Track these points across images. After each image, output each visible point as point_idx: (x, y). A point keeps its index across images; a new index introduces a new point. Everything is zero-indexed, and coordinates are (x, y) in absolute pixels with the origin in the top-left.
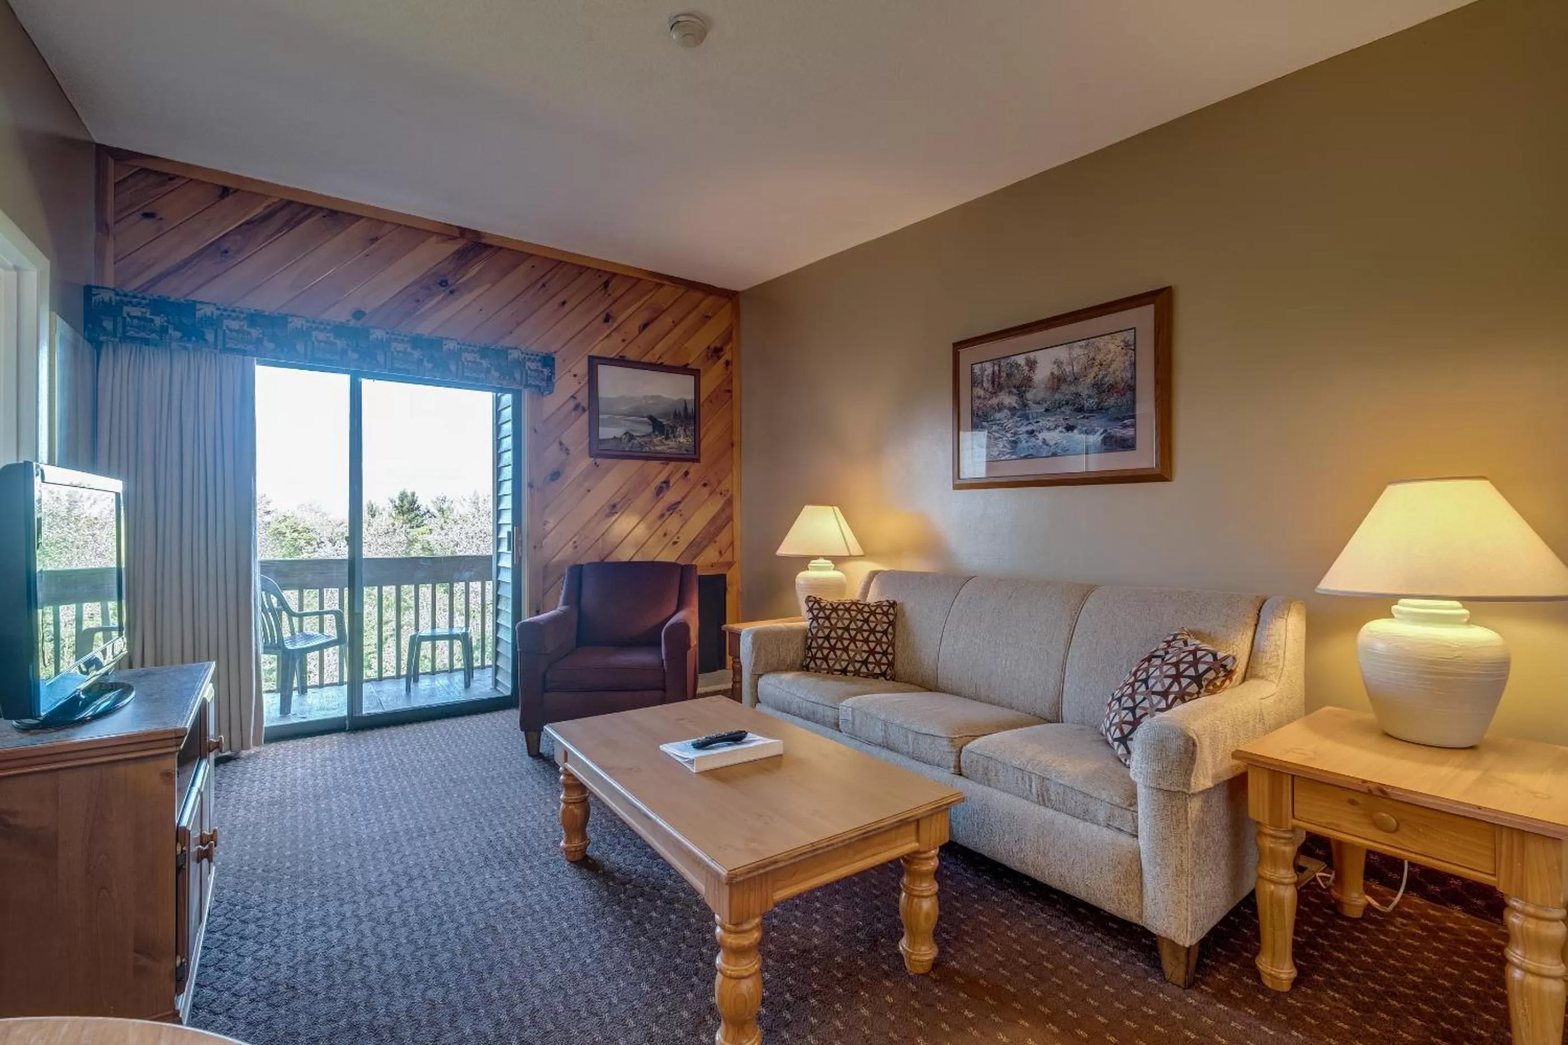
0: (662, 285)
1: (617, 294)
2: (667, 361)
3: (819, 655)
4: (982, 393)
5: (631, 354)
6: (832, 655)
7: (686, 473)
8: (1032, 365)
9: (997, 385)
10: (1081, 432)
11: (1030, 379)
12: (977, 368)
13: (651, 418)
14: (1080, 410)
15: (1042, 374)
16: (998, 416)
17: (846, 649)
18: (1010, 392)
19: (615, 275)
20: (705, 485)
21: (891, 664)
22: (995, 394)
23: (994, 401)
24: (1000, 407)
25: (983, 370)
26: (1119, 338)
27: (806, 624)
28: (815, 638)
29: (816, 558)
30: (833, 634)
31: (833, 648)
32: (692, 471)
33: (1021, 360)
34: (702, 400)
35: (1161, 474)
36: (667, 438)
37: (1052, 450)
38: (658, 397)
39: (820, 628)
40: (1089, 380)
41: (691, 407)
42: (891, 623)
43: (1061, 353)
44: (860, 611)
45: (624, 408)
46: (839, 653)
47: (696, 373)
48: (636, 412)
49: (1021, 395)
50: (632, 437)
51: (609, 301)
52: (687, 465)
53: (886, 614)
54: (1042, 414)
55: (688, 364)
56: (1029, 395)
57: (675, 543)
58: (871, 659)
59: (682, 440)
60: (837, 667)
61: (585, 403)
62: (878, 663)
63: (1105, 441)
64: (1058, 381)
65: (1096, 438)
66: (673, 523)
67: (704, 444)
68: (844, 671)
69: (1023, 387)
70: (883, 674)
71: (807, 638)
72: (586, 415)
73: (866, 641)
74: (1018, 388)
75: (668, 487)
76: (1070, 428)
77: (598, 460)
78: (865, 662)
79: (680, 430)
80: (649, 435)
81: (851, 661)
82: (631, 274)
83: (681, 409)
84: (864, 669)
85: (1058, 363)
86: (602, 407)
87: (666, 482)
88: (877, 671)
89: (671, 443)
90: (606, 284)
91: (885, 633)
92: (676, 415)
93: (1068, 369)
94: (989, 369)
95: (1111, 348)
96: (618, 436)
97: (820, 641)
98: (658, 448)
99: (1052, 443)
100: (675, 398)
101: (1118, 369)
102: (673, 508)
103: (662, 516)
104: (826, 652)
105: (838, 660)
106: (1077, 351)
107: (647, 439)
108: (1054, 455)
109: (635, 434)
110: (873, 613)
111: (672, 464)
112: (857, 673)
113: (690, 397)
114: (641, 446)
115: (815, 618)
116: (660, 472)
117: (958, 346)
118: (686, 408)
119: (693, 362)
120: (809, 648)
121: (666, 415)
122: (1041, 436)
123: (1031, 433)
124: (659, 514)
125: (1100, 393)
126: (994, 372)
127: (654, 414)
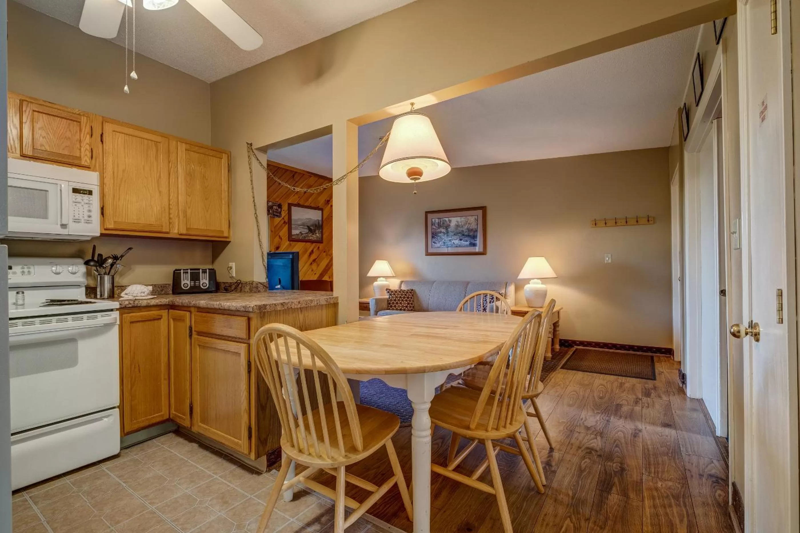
0: (311, 176)
1: (297, 180)
2: (312, 205)
3: (393, 305)
4: (435, 227)
5: (301, 203)
6: (397, 305)
7: (319, 248)
8: (450, 221)
9: (440, 226)
10: (464, 241)
11: (450, 225)
12: (433, 220)
13: (308, 226)
14: (463, 235)
15: (453, 224)
16: (440, 235)
17: (401, 303)
18: (443, 228)
19: (296, 172)
20: (324, 252)
21: (413, 307)
22: (439, 228)
23: (439, 230)
24: (441, 232)
25: (435, 221)
26: (474, 217)
27: (388, 297)
28: (391, 300)
29: (380, 277)
30: (397, 299)
31: (397, 303)
32: (320, 247)
33: (447, 219)
34: (324, 219)
35: (483, 253)
36: (313, 234)
37: (456, 245)
38: (310, 219)
39: (393, 297)
40: (466, 227)
41: (320, 223)
42: (413, 295)
43: (458, 219)
44: (404, 292)
45: (299, 223)
46: (399, 304)
47: (322, 210)
48: (303, 225)
49: (447, 229)
50: (302, 234)
51: (295, 182)
52: (318, 245)
53: (411, 293)
54: (453, 235)
55: (319, 207)
56: (449, 230)
57: (315, 274)
58: (408, 306)
59: (318, 235)
60: (399, 308)
61: (287, 221)
62: (410, 307)
63: (470, 244)
64: (457, 226)
65: (468, 243)
66: (314, 266)
67: (324, 236)
68: (401, 310)
69: (447, 227)
70: (412, 310)
71: (388, 301)
72: (287, 226)
73: (406, 301)
74: (446, 227)
75: (313, 252)
76: (461, 240)
77: (291, 242)
78: (407, 307)
79: (317, 231)
80: (307, 233)
81: (403, 306)
82: (302, 172)
83: (317, 223)
84: (406, 309)
85: (458, 222)
86: (293, 223)
87: (312, 251)
88: (410, 309)
89: (314, 236)
90: (293, 176)
91: (411, 298)
92: (316, 226)
93: (460, 224)
94: (437, 221)
95: (472, 219)
96: (298, 233)
97: (393, 301)
98: (310, 238)
99: (456, 243)
100: (316, 219)
101: (473, 226)
102: (314, 260)
103: (311, 264)
104: (395, 304)
105: (399, 306)
106: (463, 219)
107: (307, 235)
108: (457, 247)
109: (303, 233)
110: (407, 293)
111: (314, 244)
112: (404, 310)
113: (320, 219)
114: (305, 237)
115: (391, 295)
116: (311, 247)
117: (427, 213)
118: (319, 223)
119: (320, 205)
120: (390, 304)
121: (312, 225)
122: (452, 241)
123: (450, 240)
124: (310, 263)
125: (469, 231)
126: (438, 222)
127: (309, 225)
